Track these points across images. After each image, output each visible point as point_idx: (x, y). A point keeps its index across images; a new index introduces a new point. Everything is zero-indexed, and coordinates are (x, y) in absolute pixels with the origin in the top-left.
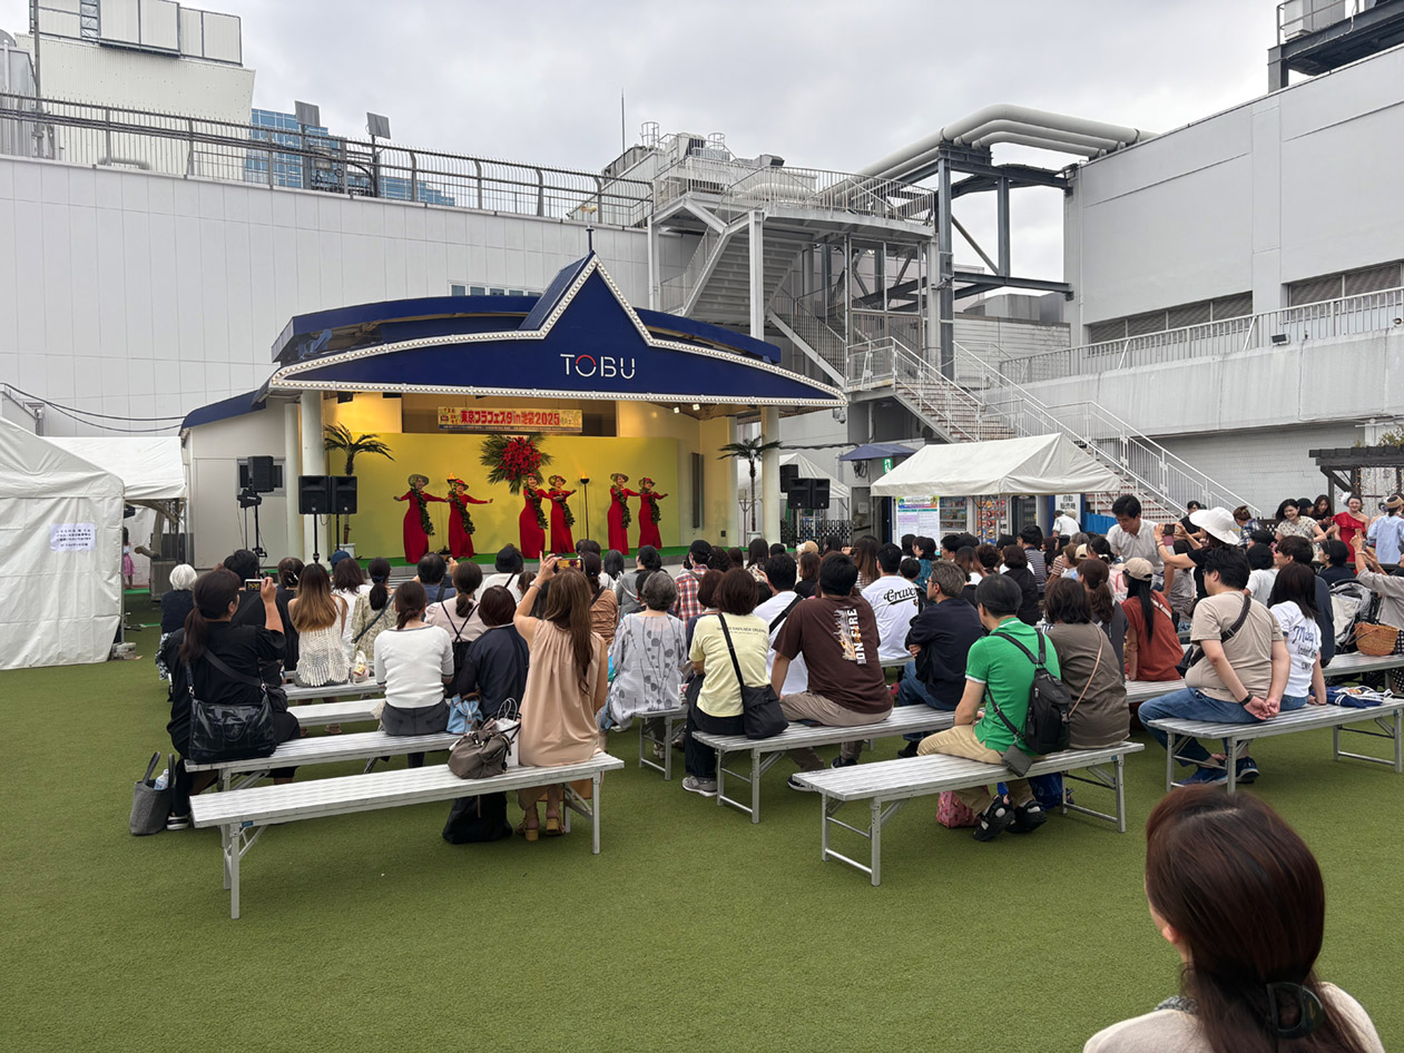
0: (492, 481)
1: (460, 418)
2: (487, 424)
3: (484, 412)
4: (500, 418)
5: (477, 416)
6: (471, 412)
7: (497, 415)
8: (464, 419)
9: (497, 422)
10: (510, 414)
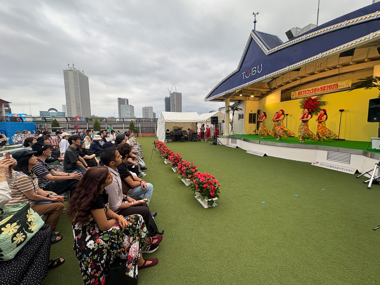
1: (298, 94)
2: (306, 95)
5: (303, 93)
9: (310, 93)
10: (315, 89)
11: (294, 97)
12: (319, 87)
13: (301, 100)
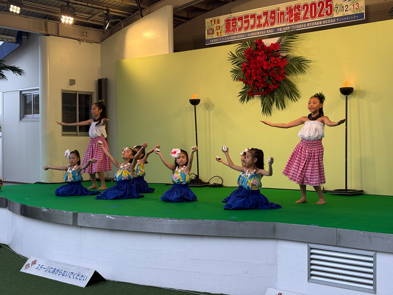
0: (243, 99)
1: (224, 29)
2: (249, 31)
3: (247, 17)
4: (263, 21)
5: (239, 23)
6: (234, 19)
7: (260, 17)
8: (228, 30)
9: (259, 26)
10: (273, 12)
11: (215, 36)
12: (283, 7)
13: (233, 48)
